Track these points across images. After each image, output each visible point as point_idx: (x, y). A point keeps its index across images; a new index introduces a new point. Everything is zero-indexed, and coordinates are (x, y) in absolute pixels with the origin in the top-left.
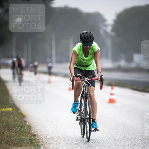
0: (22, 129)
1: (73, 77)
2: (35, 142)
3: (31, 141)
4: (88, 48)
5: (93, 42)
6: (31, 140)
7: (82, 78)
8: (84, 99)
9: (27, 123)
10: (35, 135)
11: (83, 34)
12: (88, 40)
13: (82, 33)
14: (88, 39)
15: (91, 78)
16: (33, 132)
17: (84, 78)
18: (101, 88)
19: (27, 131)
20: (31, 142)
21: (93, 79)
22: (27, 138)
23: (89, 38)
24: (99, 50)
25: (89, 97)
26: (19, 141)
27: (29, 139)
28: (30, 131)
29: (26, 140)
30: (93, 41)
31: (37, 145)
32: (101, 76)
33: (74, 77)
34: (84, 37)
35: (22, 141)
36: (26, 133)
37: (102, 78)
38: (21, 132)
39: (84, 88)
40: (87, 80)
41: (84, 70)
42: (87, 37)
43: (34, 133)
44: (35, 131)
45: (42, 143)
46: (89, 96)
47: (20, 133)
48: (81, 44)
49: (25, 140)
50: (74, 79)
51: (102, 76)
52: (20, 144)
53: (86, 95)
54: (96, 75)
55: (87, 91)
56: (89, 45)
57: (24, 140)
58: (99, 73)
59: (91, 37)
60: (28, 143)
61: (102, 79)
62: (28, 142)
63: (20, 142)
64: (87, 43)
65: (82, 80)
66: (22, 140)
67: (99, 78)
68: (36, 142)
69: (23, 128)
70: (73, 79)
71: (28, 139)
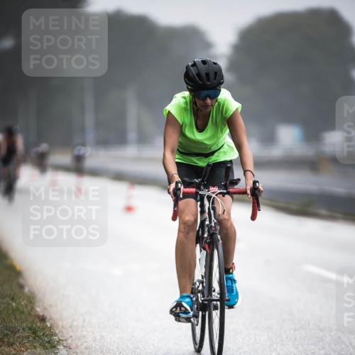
0: (14, 304)
1: (177, 183)
2: (43, 334)
3: (34, 333)
4: (206, 106)
5: (222, 89)
6: (34, 329)
7: (202, 187)
8: (207, 246)
9: (26, 290)
10: (43, 319)
11: (194, 65)
12: (208, 83)
13: (190, 64)
14: (208, 79)
15: (226, 189)
16: (39, 310)
17: (207, 187)
18: (253, 217)
19: (25, 310)
20: (34, 336)
21: (231, 190)
22: (24, 325)
23: (212, 76)
24: (240, 110)
25: (221, 241)
26: (6, 332)
27: (30, 329)
28: (33, 308)
29: (23, 329)
30: (223, 85)
31: (49, 342)
32: (255, 182)
33: (180, 185)
34: (199, 75)
35: (12, 332)
36: (23, 312)
37: (258, 188)
38: (10, 311)
39: (207, 215)
40: (213, 193)
41: (208, 165)
42: (207, 74)
43: (41, 314)
44: (45, 309)
45: (61, 338)
46: (219, 237)
47: (7, 312)
48: (187, 94)
49: (21, 330)
50: (180, 189)
51: (257, 182)
52: (9, 339)
53: (212, 235)
54: (239, 180)
55: (213, 225)
56: (210, 98)
57: (19, 330)
58: (249, 174)
59: (216, 73)
60: (28, 337)
61: (257, 192)
62: (27, 334)
63: (7, 335)
64: (205, 93)
65: (200, 192)
66: (14, 332)
67: (249, 188)
68: (46, 336)
69: (15, 302)
70: (177, 190)
71: (27, 329)
